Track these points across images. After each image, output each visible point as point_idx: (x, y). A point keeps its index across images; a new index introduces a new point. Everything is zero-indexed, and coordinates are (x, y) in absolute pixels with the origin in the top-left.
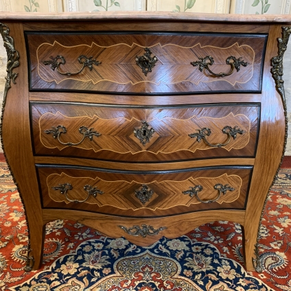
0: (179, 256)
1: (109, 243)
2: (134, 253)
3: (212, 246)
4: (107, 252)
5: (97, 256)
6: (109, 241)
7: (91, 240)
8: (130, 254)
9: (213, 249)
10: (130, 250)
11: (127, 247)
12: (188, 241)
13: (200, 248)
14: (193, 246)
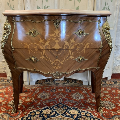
0: (75, 117)
1: (43, 111)
2: (54, 116)
3: (90, 112)
4: (42, 115)
5: (37, 117)
6: (42, 110)
7: (34, 110)
8: (52, 116)
9: (91, 114)
10: (52, 114)
11: (51, 113)
12: (79, 110)
13: (84, 113)
14: (81, 112)
